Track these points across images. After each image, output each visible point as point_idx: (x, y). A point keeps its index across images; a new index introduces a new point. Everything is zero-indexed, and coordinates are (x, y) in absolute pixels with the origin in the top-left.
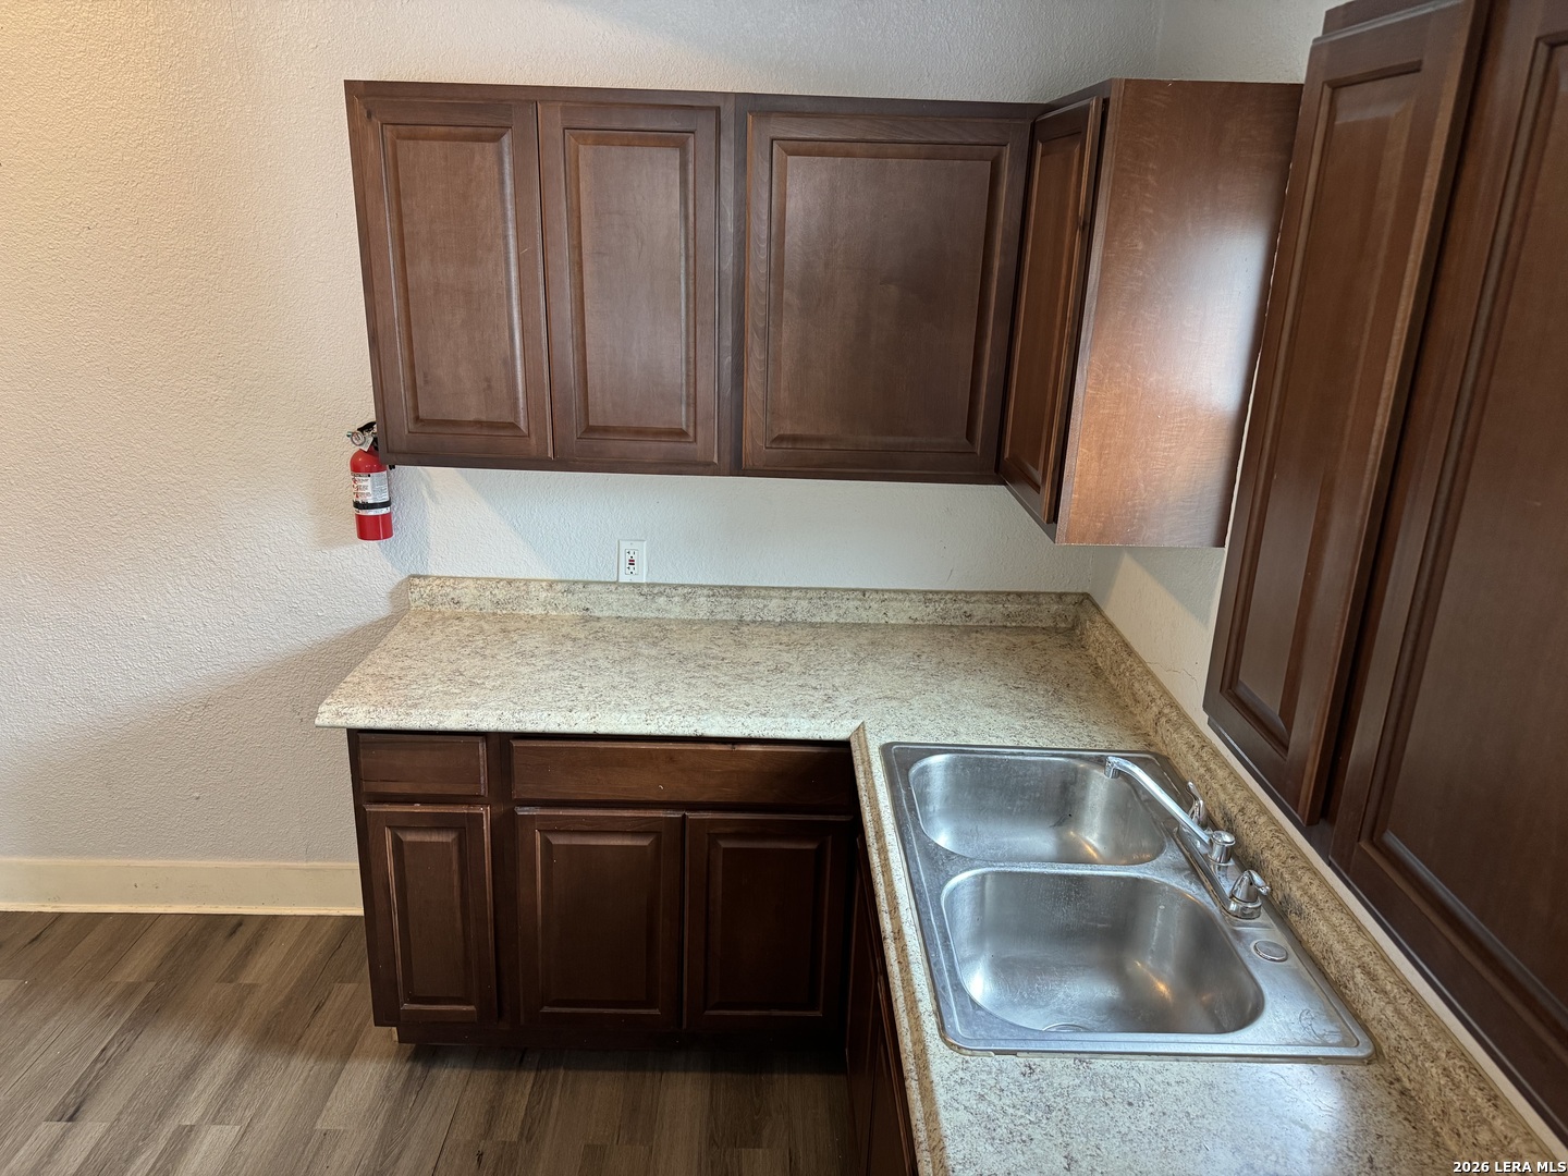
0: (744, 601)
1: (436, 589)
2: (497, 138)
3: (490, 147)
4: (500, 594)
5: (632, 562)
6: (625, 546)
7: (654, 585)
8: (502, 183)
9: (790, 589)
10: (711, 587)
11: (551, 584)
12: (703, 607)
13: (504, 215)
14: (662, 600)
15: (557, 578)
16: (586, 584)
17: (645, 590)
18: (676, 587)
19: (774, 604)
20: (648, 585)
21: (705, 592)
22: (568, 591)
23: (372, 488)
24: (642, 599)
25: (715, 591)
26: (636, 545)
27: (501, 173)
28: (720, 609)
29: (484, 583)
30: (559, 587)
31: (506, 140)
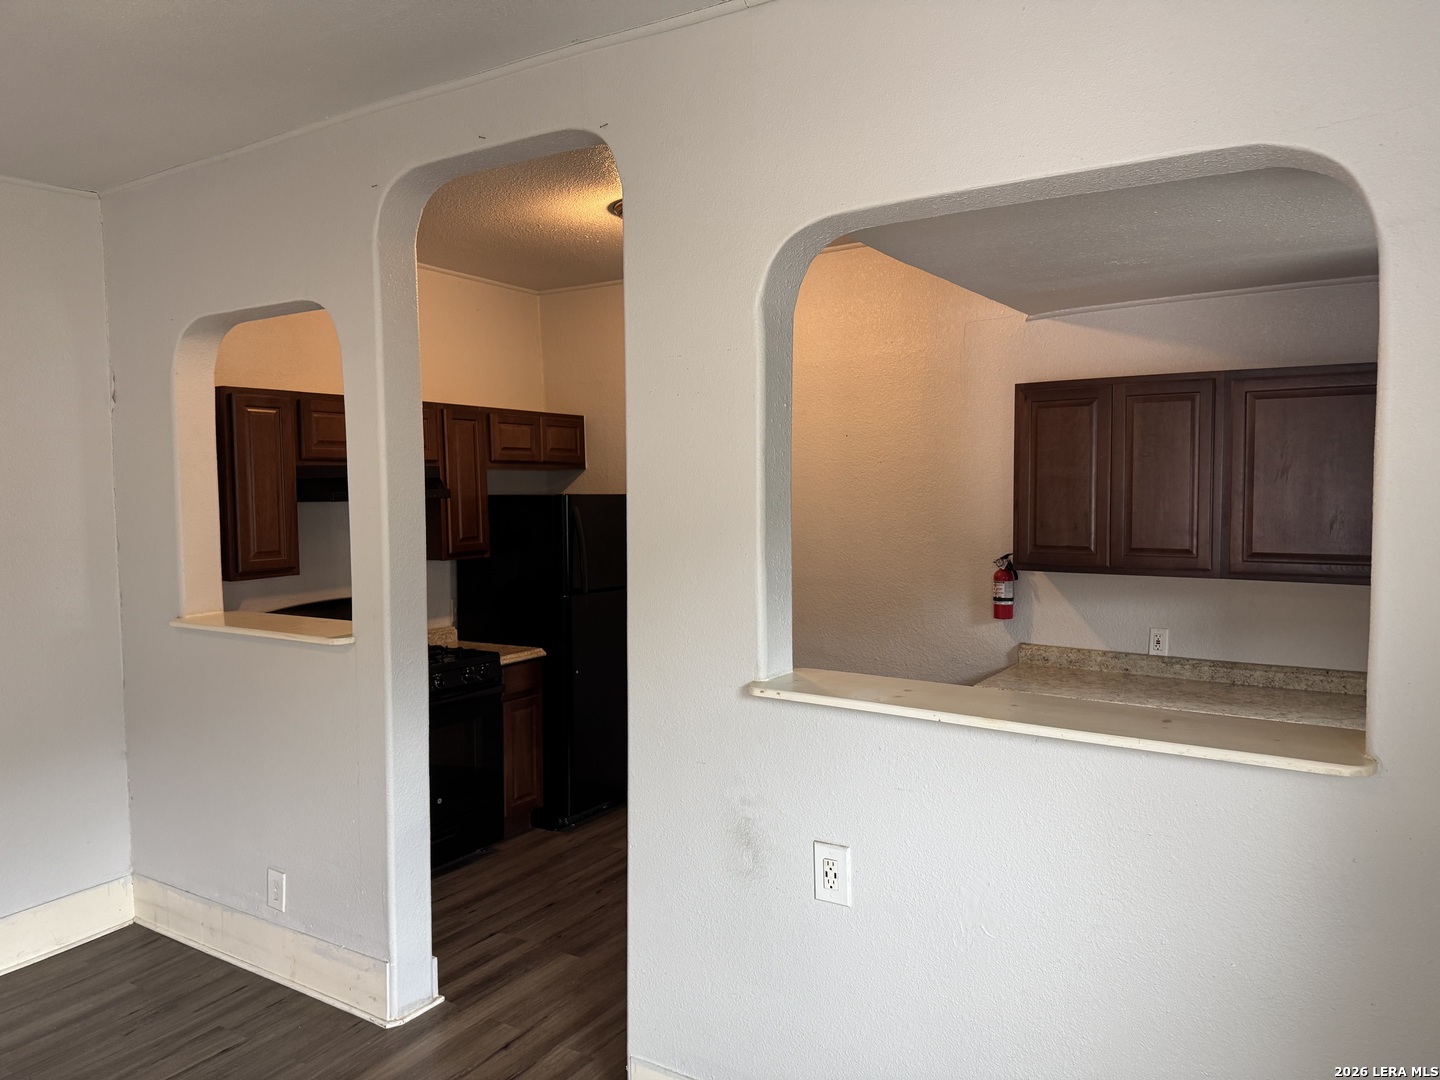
0: (1235, 671)
1: (1035, 651)
2: (1090, 404)
3: (1086, 408)
4: (1073, 656)
5: (1158, 642)
6: (1154, 631)
7: (1172, 658)
8: (1091, 424)
9: (1271, 666)
10: (1213, 662)
11: (1105, 653)
12: (1206, 673)
13: (1091, 440)
14: (1178, 667)
15: (1108, 650)
16: (1127, 654)
17: (1167, 660)
18: (1188, 660)
19: (1258, 674)
20: (1169, 657)
21: (1208, 663)
22: (1116, 657)
23: (1004, 589)
24: (1164, 665)
25: (1214, 664)
26: (1161, 631)
27: (1091, 420)
28: (1218, 675)
29: (1063, 650)
30: (1110, 655)
31: (1095, 404)
